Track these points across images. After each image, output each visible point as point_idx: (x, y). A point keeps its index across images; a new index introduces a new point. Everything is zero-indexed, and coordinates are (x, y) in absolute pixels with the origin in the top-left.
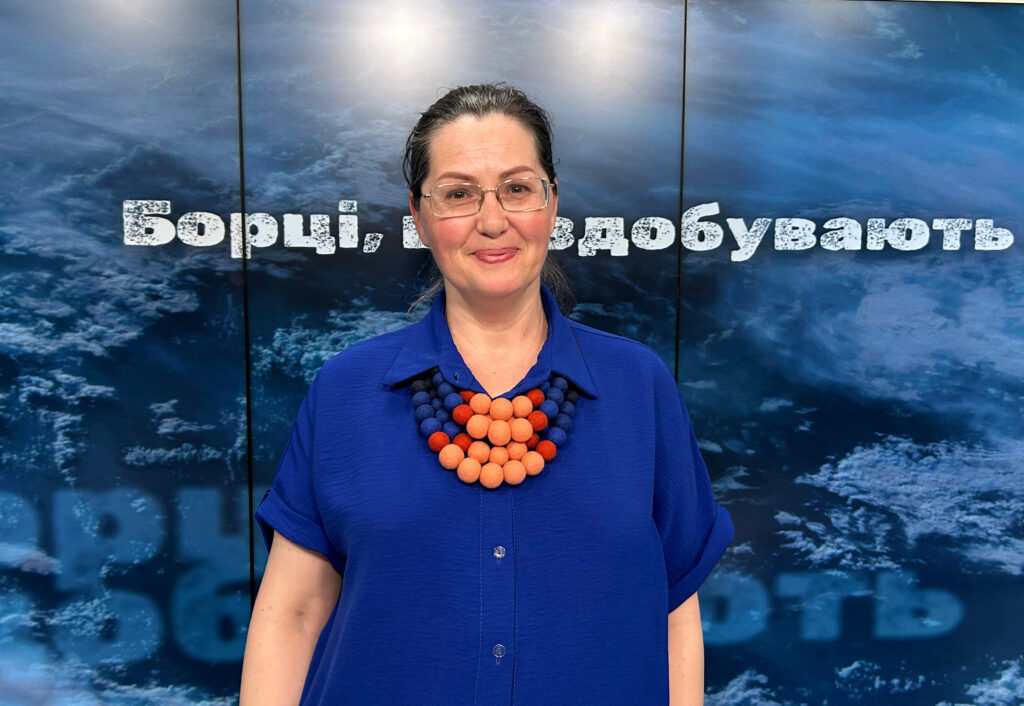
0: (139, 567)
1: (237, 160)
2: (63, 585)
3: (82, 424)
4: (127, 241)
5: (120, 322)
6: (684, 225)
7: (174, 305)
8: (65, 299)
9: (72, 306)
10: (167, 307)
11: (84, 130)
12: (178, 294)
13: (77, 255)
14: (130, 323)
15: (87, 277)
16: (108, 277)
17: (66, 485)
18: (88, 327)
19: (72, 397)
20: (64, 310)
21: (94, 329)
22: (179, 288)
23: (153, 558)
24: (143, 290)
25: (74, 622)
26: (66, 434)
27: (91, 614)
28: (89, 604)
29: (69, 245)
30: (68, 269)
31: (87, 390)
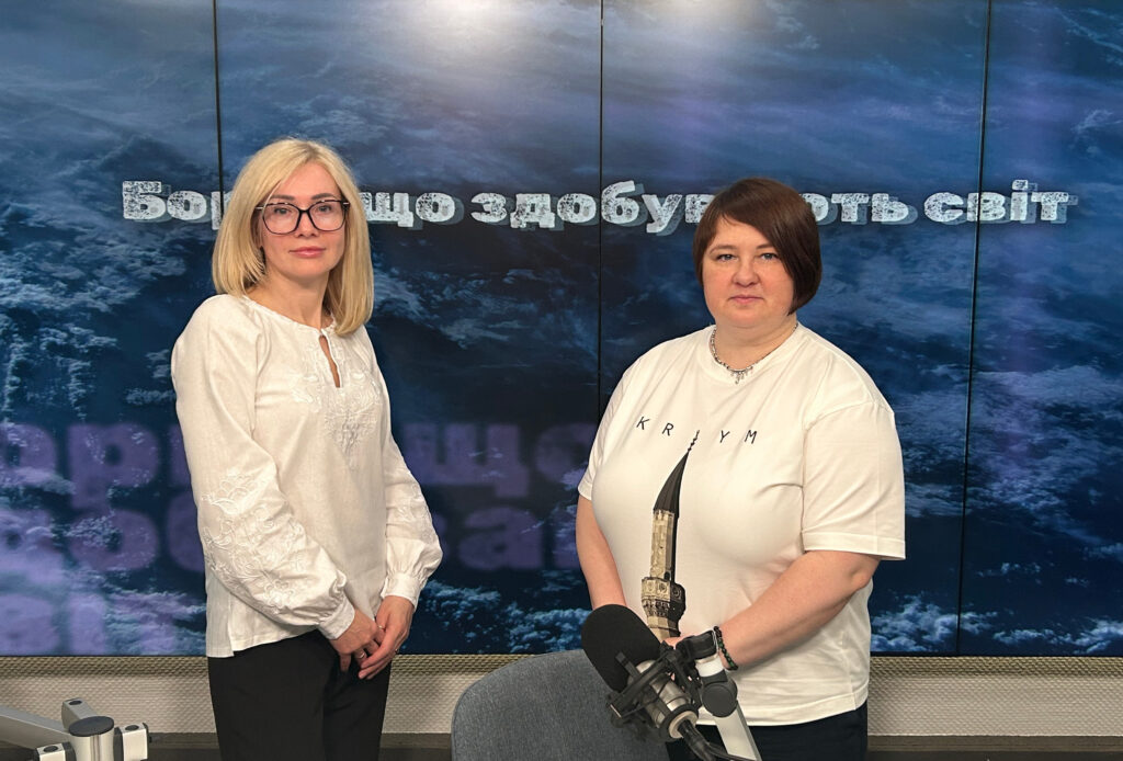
0: (138, 490)
1: (216, 146)
2: (77, 504)
3: (90, 369)
4: (126, 216)
5: (122, 284)
6: (604, 200)
7: (166, 270)
8: (76, 264)
9: (82, 270)
10: (159, 271)
11: (91, 123)
12: (168, 259)
13: (85, 228)
14: (128, 285)
15: (93, 246)
16: (111, 246)
17: (78, 420)
18: (95, 287)
19: (82, 346)
20: (76, 273)
21: (100, 289)
22: (169, 255)
23: (150, 483)
24: (140, 257)
25: (86, 535)
26: (78, 377)
27: (100, 529)
28: (97, 521)
29: (78, 219)
30: (78, 239)
31: (94, 340)
